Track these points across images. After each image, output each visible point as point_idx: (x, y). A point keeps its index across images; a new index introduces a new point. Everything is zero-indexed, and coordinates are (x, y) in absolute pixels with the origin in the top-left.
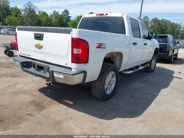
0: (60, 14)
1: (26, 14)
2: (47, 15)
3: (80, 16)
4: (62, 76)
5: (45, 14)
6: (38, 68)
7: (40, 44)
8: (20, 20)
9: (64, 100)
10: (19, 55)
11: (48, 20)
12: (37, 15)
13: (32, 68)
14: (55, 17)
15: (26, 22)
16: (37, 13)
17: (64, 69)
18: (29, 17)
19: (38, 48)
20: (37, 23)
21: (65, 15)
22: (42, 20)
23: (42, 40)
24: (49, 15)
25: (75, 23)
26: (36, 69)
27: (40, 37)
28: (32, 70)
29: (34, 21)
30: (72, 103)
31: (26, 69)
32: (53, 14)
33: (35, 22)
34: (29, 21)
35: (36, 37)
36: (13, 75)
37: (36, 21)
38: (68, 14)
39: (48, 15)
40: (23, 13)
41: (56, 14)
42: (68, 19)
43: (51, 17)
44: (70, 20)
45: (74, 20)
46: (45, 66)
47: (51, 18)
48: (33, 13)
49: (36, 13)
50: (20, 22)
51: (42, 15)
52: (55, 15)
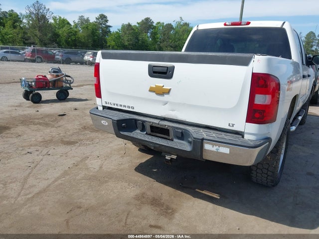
0: (91, 21)
1: (31, 22)
2: (68, 23)
3: (126, 25)
4: (225, 150)
5: (64, 23)
6: (152, 131)
7: (163, 86)
8: (20, 35)
9: (197, 190)
10: (103, 106)
11: (71, 32)
12: (51, 24)
13: (138, 131)
14: (84, 28)
15: (32, 38)
16: (51, 21)
17: (223, 135)
18: (37, 29)
19: (158, 94)
20: (52, 39)
21: (101, 24)
22: (60, 32)
23: (170, 77)
24: (72, 24)
25: (119, 36)
26: (146, 134)
27: (165, 73)
28: (138, 134)
29: (46, 35)
30: (216, 196)
31: (125, 133)
32: (79, 22)
33: (48, 37)
34: (36, 35)
35: (155, 72)
36: (65, 140)
37: (50, 35)
38: (107, 21)
39: (70, 25)
40: (25, 21)
41: (84, 22)
42: (106, 30)
43: (76, 27)
44: (110, 32)
45: (117, 32)
46: (172, 127)
47: (75, 30)
48: (44, 22)
49: (48, 21)
50: (22, 38)
51: (59, 25)
52: (82, 23)
